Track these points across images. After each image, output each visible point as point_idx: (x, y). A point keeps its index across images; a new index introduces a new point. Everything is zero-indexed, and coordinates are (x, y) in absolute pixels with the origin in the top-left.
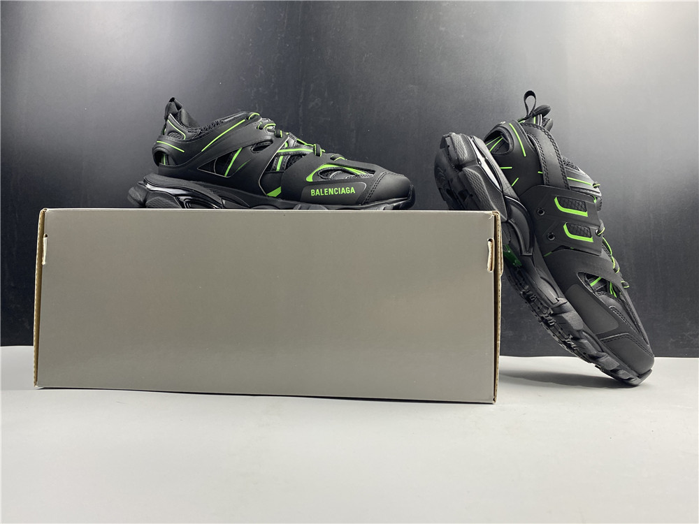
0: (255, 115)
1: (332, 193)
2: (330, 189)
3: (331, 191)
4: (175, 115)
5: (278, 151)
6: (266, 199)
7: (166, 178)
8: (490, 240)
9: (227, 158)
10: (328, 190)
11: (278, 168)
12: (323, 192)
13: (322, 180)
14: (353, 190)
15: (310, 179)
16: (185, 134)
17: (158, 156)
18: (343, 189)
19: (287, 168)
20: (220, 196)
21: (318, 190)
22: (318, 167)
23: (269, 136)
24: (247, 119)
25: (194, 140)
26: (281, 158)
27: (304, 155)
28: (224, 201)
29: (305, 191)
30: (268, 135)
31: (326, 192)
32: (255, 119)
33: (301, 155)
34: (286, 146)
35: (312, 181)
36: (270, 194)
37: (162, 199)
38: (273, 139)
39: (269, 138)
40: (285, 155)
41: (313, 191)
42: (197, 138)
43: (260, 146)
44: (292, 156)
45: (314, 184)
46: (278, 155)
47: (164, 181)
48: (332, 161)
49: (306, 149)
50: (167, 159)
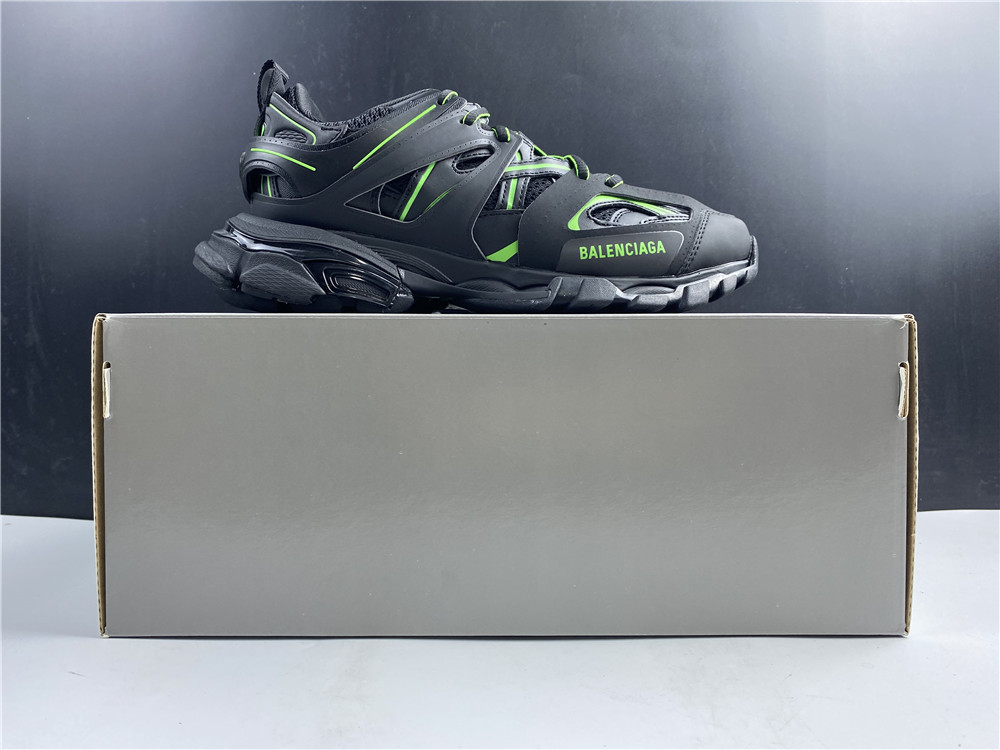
0: (453, 96)
1: (622, 254)
2: (617, 246)
3: (620, 250)
4: (286, 96)
5: (507, 169)
6: (487, 267)
7: (279, 224)
8: (903, 365)
9: (405, 184)
10: (613, 248)
11: (510, 204)
12: (604, 252)
13: (599, 227)
14: (661, 247)
15: (574, 224)
16: (316, 134)
17: (255, 178)
18: (642, 244)
19: (526, 204)
20: (392, 262)
21: (593, 248)
22: (587, 201)
23: (485, 138)
24: (440, 103)
25: (335, 145)
26: (514, 183)
27: (557, 177)
28: (402, 272)
29: (567, 249)
30: (483, 137)
31: (609, 251)
32: (453, 103)
33: (549, 177)
34: (518, 159)
35: (579, 229)
36: (493, 257)
37: (275, 267)
38: (493, 144)
39: (484, 142)
40: (519, 177)
41: (583, 250)
42: (342, 143)
43: (469, 160)
44: (533, 179)
45: (584, 236)
46: (507, 178)
47: (274, 230)
48: (608, 189)
49: (556, 165)
50: (276, 187)
